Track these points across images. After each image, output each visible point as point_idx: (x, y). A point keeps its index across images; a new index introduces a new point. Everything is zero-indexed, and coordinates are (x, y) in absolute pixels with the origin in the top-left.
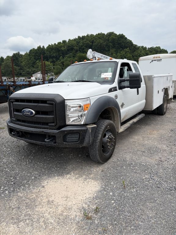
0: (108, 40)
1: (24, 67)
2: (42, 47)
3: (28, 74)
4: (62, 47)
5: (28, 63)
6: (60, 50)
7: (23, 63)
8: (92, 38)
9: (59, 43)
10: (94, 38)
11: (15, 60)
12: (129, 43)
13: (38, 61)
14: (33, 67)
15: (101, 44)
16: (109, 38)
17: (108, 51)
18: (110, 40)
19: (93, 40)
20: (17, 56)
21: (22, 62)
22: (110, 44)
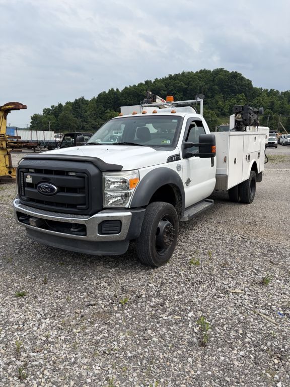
0: (213, 81)
1: (89, 118)
2: (115, 90)
3: (93, 128)
4: (143, 90)
5: (94, 112)
6: (140, 95)
7: (88, 112)
8: (188, 78)
9: (141, 84)
10: (191, 78)
11: (77, 108)
12: (245, 86)
13: (108, 110)
14: (101, 118)
15: (200, 87)
16: (214, 77)
17: (211, 97)
18: (216, 81)
19: (190, 81)
20: (80, 103)
21: (86, 111)
22: (216, 87)
